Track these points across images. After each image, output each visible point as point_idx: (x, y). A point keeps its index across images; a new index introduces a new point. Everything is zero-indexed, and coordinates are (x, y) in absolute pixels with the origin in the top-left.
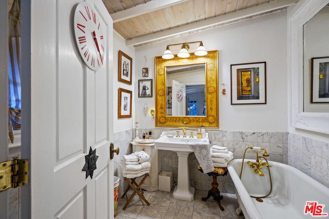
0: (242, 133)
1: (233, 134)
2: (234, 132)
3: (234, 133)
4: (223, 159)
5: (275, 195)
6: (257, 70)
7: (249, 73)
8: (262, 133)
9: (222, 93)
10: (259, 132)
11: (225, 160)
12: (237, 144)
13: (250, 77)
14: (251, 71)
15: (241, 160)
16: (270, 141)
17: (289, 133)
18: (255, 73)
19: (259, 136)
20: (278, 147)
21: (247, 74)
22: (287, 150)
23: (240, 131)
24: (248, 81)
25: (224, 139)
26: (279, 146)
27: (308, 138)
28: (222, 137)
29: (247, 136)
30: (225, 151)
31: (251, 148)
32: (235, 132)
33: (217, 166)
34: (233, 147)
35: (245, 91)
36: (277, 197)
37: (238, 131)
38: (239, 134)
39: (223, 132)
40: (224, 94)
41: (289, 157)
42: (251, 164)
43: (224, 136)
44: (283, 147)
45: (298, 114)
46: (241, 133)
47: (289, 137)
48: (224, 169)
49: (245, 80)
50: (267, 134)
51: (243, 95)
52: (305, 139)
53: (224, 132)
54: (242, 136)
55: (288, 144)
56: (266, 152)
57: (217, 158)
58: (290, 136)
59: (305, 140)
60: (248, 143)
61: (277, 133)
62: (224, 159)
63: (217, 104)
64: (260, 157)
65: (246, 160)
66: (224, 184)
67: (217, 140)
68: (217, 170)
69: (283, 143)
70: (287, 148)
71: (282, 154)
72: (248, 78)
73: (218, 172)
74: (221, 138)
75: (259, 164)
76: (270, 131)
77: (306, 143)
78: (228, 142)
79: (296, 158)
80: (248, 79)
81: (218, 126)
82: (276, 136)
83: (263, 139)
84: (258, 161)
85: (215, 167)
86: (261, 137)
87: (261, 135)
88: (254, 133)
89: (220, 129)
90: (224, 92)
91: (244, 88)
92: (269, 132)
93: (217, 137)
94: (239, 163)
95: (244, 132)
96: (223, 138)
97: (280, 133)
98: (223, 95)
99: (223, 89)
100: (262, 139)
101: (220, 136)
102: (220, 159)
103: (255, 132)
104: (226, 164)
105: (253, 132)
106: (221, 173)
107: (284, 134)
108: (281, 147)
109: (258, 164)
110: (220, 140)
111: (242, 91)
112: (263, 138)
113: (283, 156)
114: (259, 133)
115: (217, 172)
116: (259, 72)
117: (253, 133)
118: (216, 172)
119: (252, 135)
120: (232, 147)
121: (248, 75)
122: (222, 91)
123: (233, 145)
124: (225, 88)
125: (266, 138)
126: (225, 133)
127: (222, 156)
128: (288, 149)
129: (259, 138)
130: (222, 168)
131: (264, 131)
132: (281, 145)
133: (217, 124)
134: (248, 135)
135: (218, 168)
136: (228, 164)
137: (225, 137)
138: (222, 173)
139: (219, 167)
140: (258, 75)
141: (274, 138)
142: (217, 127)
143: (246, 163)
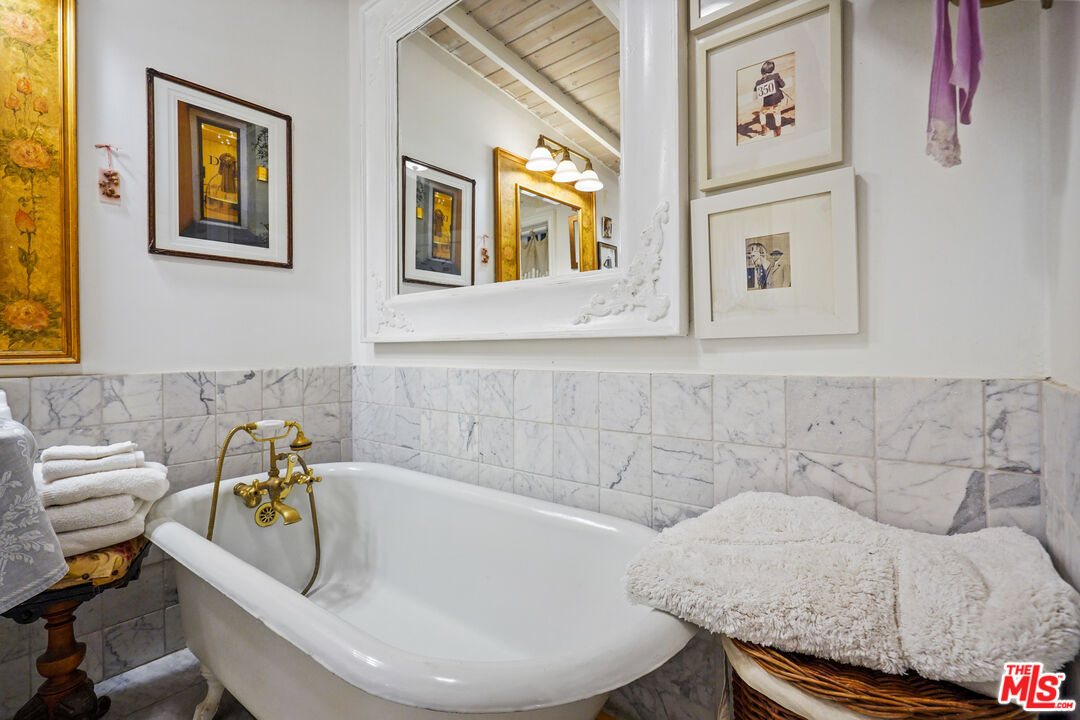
0: (203, 380)
1: (158, 386)
2: (163, 375)
3: (165, 382)
4: (120, 500)
5: (328, 577)
6: (262, 138)
7: (232, 137)
8: (277, 371)
9: (98, 191)
10: (267, 369)
11: (137, 499)
12: (180, 427)
13: (234, 154)
14: (237, 131)
15: (208, 489)
16: (304, 399)
17: (355, 368)
18: (252, 145)
19: (268, 387)
20: (327, 415)
21: (224, 139)
22: (349, 422)
23: (194, 370)
24: (229, 168)
25: (113, 412)
26: (331, 413)
27: (411, 368)
28: (100, 407)
29: (222, 390)
30: (131, 457)
31: (250, 428)
32: (171, 375)
33: (83, 548)
34: (160, 444)
35: (215, 206)
36: (333, 581)
37: (185, 371)
38: (190, 382)
39: (107, 384)
40: (111, 194)
41: (356, 440)
42: (253, 490)
43: (109, 400)
44: (340, 413)
45: (386, 299)
46: (199, 379)
47: (355, 380)
48: (129, 550)
49: (215, 161)
50: (296, 376)
51: (206, 219)
52: (402, 373)
53: (110, 378)
54: (202, 392)
55: (354, 403)
56: (300, 434)
57: (84, 505)
58: (359, 377)
59: (403, 376)
60: (227, 419)
61: (324, 369)
62: (129, 500)
63: (65, 238)
64: (282, 457)
65: (227, 485)
66: (111, 636)
67: (68, 422)
68: (83, 566)
69: (340, 402)
70: (350, 415)
71: (337, 437)
72: (226, 155)
73: (95, 575)
74: (90, 413)
75: (280, 484)
76: (304, 365)
77: (405, 385)
78: (133, 426)
79: (379, 436)
80: (228, 159)
81: (72, 349)
82: (320, 381)
83: (283, 394)
84: (274, 473)
85: (70, 559)
86: (277, 386)
87: (273, 379)
88: (251, 376)
89: (87, 365)
90: (110, 186)
91: (212, 190)
92: (300, 367)
93: (68, 410)
94: (195, 503)
95: (211, 374)
96: (106, 411)
97: (332, 369)
98: (106, 199)
99: (107, 168)
100: (278, 393)
101: (89, 398)
102: (103, 502)
103: (255, 370)
104: (141, 517)
105: (247, 370)
106: (108, 573)
107: (343, 371)
108: (335, 413)
109: (277, 482)
110: (87, 421)
111: (203, 201)
112: (280, 389)
113: (339, 442)
114: (270, 373)
115: (86, 576)
116: (266, 146)
117: (246, 376)
118: (80, 581)
119: (243, 382)
120: (155, 445)
121: (226, 144)
122: (98, 178)
123: (160, 434)
124: (116, 168)
125: (292, 389)
126: (116, 384)
127: (116, 487)
128: (353, 416)
129: (268, 390)
130: (112, 547)
131: (283, 367)
132: (334, 409)
133: (69, 342)
134: (225, 387)
135: (92, 554)
136: (147, 519)
137: (116, 404)
138: (115, 573)
139: (96, 551)
140: (264, 154)
141: (316, 386)
142: (69, 354)
143: (227, 494)
